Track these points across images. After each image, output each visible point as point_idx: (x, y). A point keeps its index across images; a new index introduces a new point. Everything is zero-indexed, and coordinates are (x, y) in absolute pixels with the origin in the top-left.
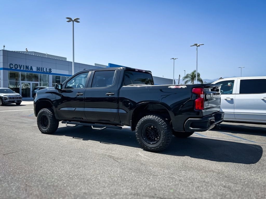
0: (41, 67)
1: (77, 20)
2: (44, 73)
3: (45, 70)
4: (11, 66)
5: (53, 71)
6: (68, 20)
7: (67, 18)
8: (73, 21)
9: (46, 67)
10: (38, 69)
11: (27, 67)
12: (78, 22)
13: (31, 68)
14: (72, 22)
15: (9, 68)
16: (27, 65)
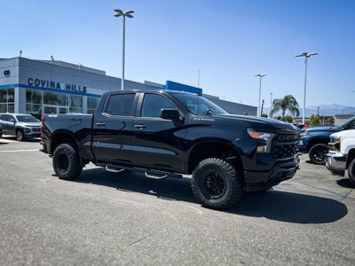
0: (71, 84)
1: (129, 15)
2: (76, 92)
3: (77, 89)
4: (31, 82)
5: (89, 91)
6: (117, 13)
7: (116, 11)
8: (124, 16)
9: (79, 85)
10: (68, 87)
11: (52, 84)
12: (131, 17)
13: (59, 86)
14: (122, 17)
15: (27, 84)
16: (53, 81)
